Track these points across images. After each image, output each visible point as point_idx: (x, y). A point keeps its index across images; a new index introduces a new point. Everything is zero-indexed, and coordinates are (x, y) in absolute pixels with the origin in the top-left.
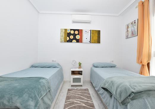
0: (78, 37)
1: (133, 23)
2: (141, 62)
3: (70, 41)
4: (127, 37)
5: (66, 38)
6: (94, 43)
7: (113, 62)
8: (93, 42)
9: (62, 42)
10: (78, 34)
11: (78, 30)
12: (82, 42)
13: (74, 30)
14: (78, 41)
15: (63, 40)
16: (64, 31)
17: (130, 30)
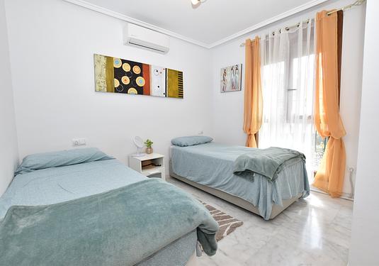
0: (140, 81)
1: (234, 69)
2: (250, 130)
3: (123, 89)
4: (224, 90)
5: (112, 82)
6: (174, 97)
7: (202, 133)
8: (171, 95)
9: (100, 91)
10: (141, 75)
11: (140, 65)
12: (148, 94)
13: (132, 64)
14: (141, 91)
15: (104, 85)
16: (104, 61)
17: (228, 78)
